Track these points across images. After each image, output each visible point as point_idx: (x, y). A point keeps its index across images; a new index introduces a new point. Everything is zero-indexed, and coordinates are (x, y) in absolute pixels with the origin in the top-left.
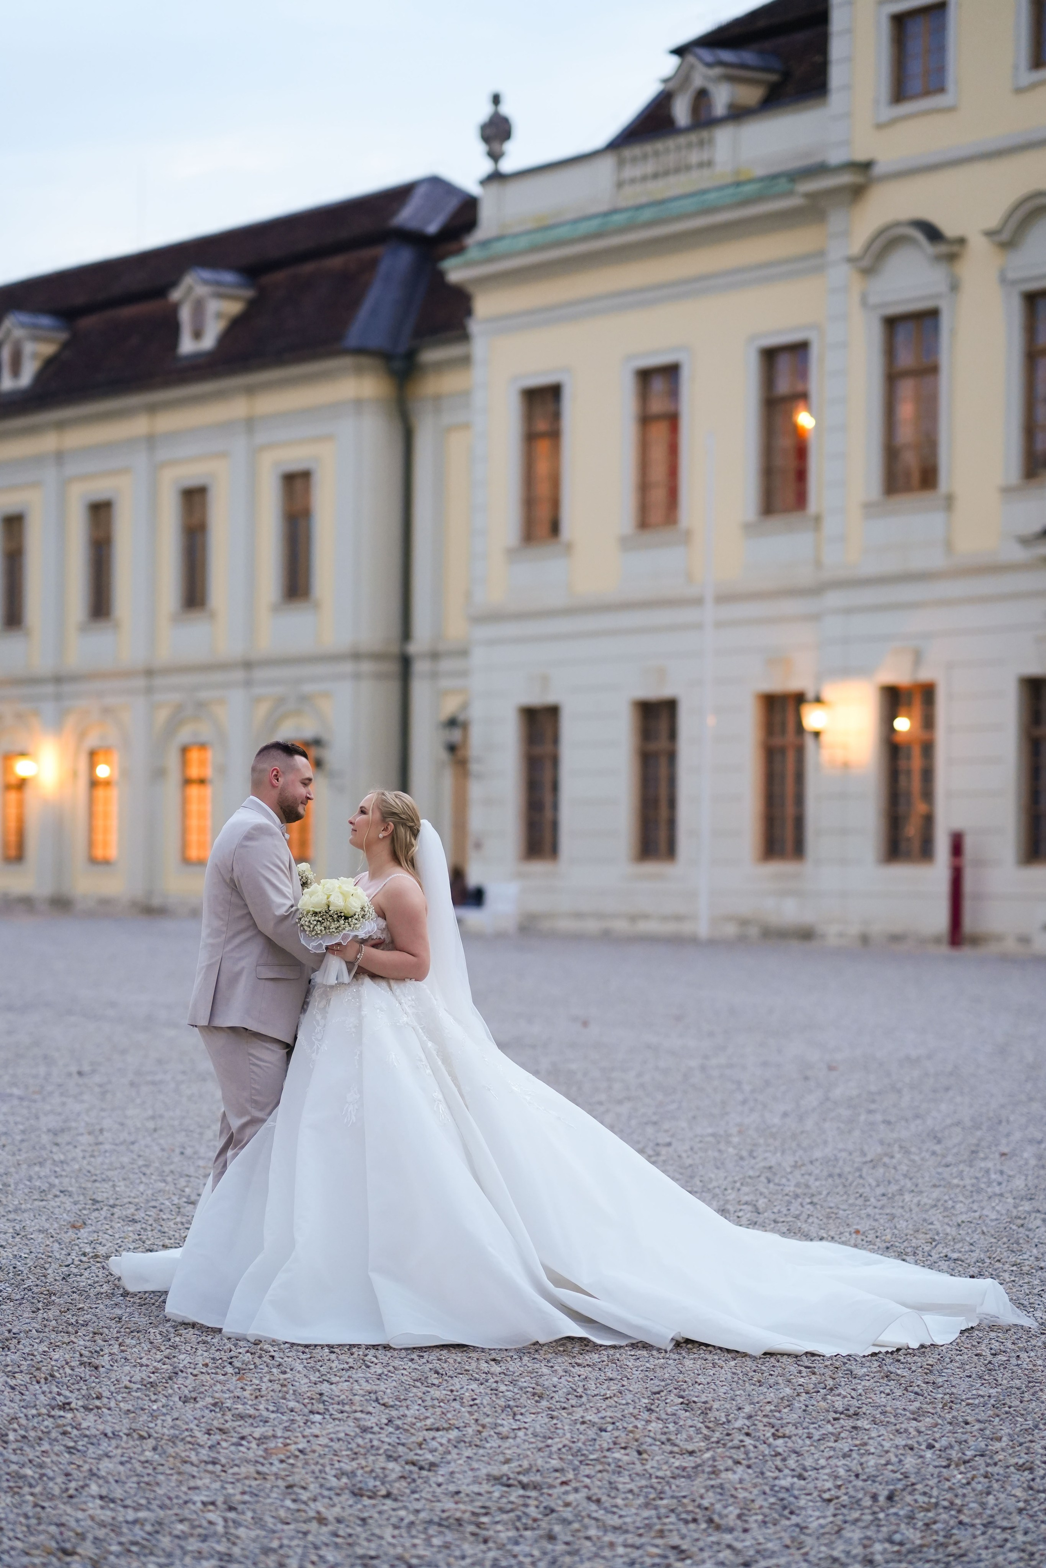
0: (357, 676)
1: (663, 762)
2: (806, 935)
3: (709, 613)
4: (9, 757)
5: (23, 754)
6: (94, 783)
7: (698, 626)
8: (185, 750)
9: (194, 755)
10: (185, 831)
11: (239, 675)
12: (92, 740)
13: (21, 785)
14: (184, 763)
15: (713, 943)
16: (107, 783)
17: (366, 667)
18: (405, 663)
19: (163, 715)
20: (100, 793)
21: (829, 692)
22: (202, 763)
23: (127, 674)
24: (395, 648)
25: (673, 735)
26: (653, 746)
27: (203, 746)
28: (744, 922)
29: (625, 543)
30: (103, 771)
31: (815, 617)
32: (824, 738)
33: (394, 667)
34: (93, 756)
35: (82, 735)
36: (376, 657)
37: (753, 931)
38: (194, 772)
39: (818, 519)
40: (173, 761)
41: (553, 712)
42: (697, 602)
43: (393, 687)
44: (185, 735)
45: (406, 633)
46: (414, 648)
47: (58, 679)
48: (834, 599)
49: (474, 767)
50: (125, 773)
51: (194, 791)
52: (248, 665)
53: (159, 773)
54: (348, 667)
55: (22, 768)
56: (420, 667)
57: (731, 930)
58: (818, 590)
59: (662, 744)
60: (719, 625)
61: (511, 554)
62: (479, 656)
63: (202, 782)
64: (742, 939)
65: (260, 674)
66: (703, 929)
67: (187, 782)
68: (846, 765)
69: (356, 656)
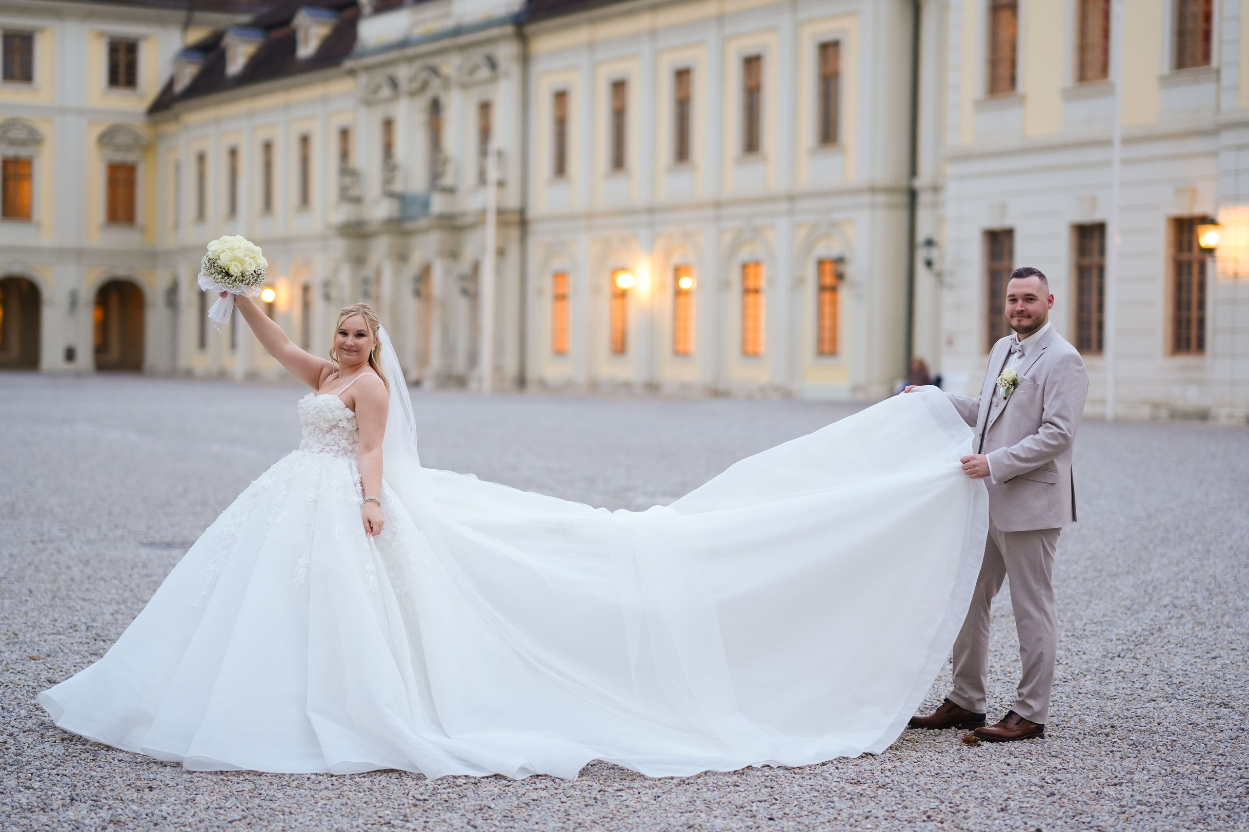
0: (873, 206)
1: (1095, 273)
2: (1203, 416)
3: (1117, 152)
4: (614, 272)
5: (623, 269)
6: (678, 293)
7: (1108, 164)
8: (745, 267)
9: (751, 270)
10: (744, 330)
11: (784, 206)
12: (676, 259)
13: (622, 295)
14: (744, 276)
15: (1120, 422)
16: (687, 293)
17: (881, 199)
18: (913, 195)
19: (728, 238)
20: (682, 300)
21: (1222, 217)
22: (757, 276)
23: (700, 206)
24: (904, 183)
25: (1102, 252)
26: (1087, 261)
27: (757, 264)
28: (1156, 406)
29: (1067, 95)
30: (686, 283)
31: (1214, 154)
32: (1219, 254)
33: (903, 199)
34: (678, 272)
35: (668, 254)
36: (889, 190)
37: (1163, 413)
38: (751, 284)
39: (1218, 72)
40: (735, 275)
41: (1009, 233)
42: (1106, 143)
43: (902, 215)
44: (744, 255)
45: (913, 171)
46: (922, 182)
47: (651, 210)
48: (1229, 138)
49: (947, 279)
50: (700, 284)
51: (751, 298)
52: (791, 198)
53: (725, 285)
54: (866, 199)
55: (623, 281)
56: (924, 199)
57: (1145, 412)
58: (1215, 131)
59: (1094, 259)
60: (1125, 162)
61: (979, 105)
62: (952, 189)
63: (756, 291)
64: (1154, 419)
65: (800, 205)
66: (1110, 411)
67: (747, 291)
68: (1236, 276)
69: (873, 190)
